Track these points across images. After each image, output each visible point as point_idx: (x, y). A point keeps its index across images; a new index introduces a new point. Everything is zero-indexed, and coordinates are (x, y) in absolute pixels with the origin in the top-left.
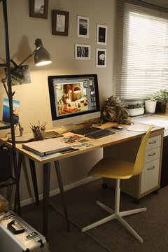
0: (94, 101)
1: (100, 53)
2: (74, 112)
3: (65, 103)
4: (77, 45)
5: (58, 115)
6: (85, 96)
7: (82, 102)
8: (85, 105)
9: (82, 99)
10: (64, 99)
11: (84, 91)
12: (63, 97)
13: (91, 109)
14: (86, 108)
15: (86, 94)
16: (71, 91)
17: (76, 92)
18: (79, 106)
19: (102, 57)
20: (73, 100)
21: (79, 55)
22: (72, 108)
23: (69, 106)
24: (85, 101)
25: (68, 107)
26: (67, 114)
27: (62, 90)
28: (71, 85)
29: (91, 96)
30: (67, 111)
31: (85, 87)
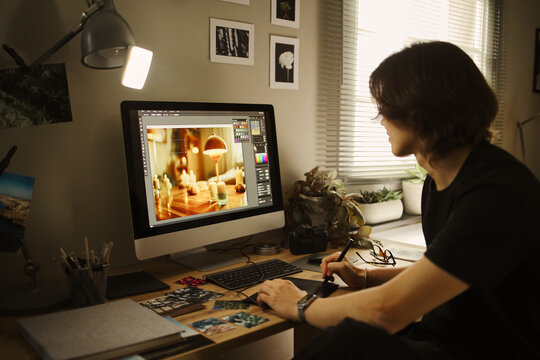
0: (264, 182)
1: (281, 49)
2: (204, 213)
3: (178, 185)
4: (215, 23)
5: (153, 223)
6: (240, 166)
7: (232, 182)
8: (241, 191)
9: (230, 175)
10: (173, 173)
11: (235, 151)
12: (172, 166)
13: (257, 203)
14: (243, 202)
15: (240, 160)
16: (195, 150)
17: (211, 153)
18: (221, 196)
19: (286, 59)
20: (203, 176)
21: (222, 50)
22: (199, 199)
23: (191, 193)
24: (239, 182)
25: (186, 199)
26: (184, 218)
27: (169, 146)
28: (197, 132)
29: (258, 165)
30: (182, 211)
31: (237, 139)
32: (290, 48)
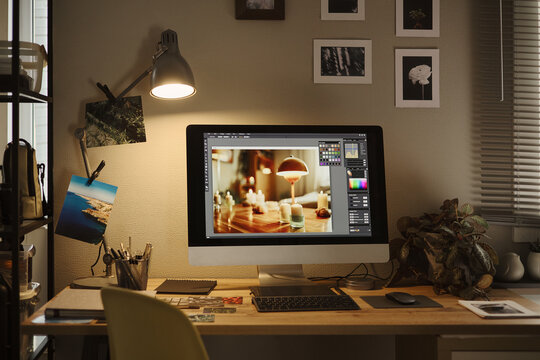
0: (361, 209)
2: (272, 233)
3: (241, 202)
6: (325, 190)
7: (313, 205)
8: (323, 215)
9: (309, 198)
10: (237, 191)
11: (322, 175)
12: (237, 183)
13: (345, 231)
14: (326, 227)
15: (326, 183)
16: (267, 171)
17: (287, 175)
18: (296, 217)
19: (420, 74)
20: (275, 194)
21: (329, 68)
22: (266, 219)
23: (257, 211)
24: (321, 206)
25: (251, 216)
26: (246, 234)
27: (235, 165)
28: (270, 155)
29: (351, 190)
30: (246, 227)
31: (323, 162)
32: (427, 61)
